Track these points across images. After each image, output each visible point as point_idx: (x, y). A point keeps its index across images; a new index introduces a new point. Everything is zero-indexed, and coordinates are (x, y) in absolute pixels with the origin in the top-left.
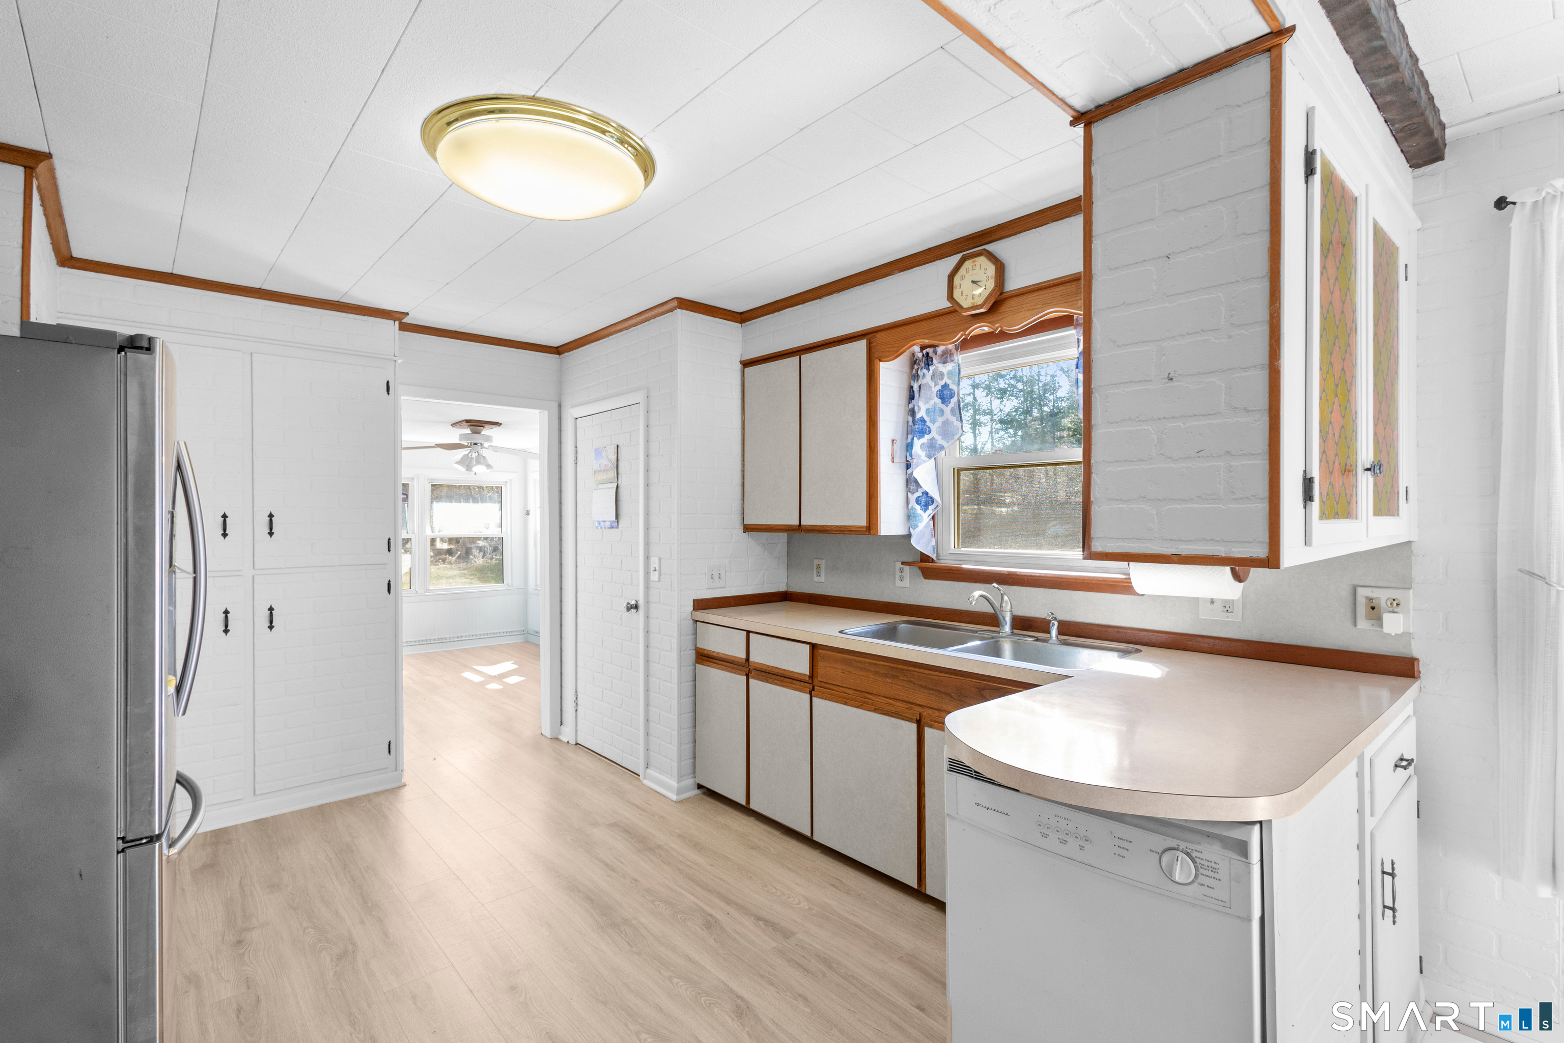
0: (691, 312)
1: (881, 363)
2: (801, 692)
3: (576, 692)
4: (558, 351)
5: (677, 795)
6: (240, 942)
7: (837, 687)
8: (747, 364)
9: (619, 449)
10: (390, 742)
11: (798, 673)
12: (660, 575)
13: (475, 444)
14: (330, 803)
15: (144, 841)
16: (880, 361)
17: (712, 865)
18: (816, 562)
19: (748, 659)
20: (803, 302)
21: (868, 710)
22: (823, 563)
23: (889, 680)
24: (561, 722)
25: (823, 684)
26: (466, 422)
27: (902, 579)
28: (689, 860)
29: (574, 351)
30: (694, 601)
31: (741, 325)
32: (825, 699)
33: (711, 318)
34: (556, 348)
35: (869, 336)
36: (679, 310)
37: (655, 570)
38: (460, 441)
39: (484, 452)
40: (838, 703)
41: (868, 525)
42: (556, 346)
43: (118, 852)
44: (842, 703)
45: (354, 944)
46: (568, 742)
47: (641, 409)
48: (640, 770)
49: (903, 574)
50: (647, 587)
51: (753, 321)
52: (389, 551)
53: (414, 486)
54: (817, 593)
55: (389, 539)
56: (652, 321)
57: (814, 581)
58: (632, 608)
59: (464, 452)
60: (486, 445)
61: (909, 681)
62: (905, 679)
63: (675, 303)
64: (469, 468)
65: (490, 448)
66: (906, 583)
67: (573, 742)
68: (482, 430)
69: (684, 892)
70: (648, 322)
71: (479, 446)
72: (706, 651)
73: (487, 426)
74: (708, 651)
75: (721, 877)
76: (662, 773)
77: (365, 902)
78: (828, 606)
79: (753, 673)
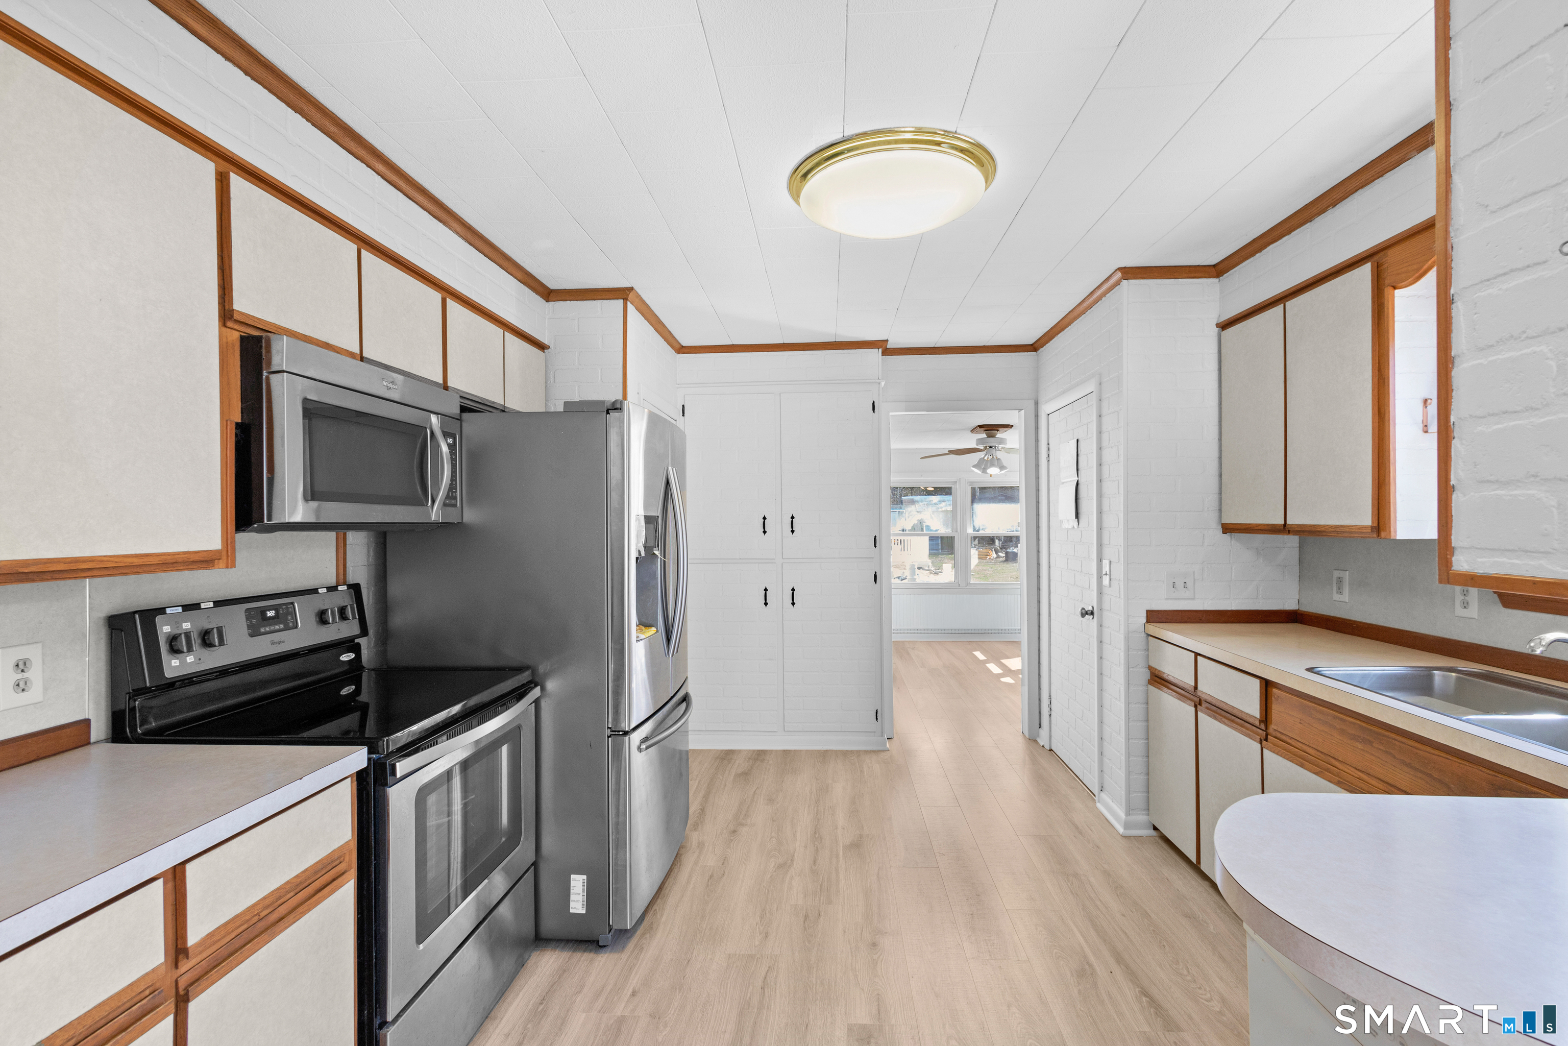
0: (1141, 280)
1: (1396, 291)
2: (1251, 739)
3: (1050, 696)
4: (1034, 347)
5: (1125, 828)
6: (734, 831)
7: (1296, 741)
8: (1224, 326)
9: (1079, 443)
10: (877, 710)
11: (1248, 714)
12: (1110, 580)
13: (991, 447)
14: (832, 750)
15: (621, 733)
16: (1395, 288)
17: (1123, 915)
18: (1336, 574)
19: (1196, 688)
20: (1289, 232)
21: (1329, 781)
22: (1346, 576)
23: (1359, 745)
24: (1040, 725)
25: (1279, 735)
26: (980, 428)
27: (1465, 605)
28: (1100, 900)
29: (1047, 345)
30: (1148, 611)
31: (1217, 280)
32: (1277, 754)
33: (1172, 281)
34: (1032, 345)
35: (1376, 258)
36: (1125, 282)
37: (1106, 574)
38: (977, 445)
39: (999, 454)
40: (1292, 762)
41: (1376, 524)
42: (1031, 343)
43: (608, 737)
44: (1297, 764)
45: (792, 861)
46: (1043, 746)
47: (1093, 398)
48: (1096, 792)
49: (1466, 598)
50: (1100, 593)
51: (1231, 271)
52: (875, 546)
53: (956, 489)
54: (1339, 616)
55: (875, 537)
56: (1104, 299)
57: (1334, 599)
58: (1087, 613)
59: (981, 455)
60: (1000, 446)
61: (1386, 752)
62: (1382, 748)
63: (1119, 275)
64: (984, 471)
65: (1002, 450)
66: (1473, 611)
67: (1047, 747)
68: (997, 434)
69: (1075, 930)
70: (1100, 302)
71: (993, 450)
72: (1157, 671)
73: (1001, 429)
74: (1159, 671)
75: (1127, 931)
76: (1114, 800)
77: (815, 833)
78: (1352, 635)
79: (1204, 705)
